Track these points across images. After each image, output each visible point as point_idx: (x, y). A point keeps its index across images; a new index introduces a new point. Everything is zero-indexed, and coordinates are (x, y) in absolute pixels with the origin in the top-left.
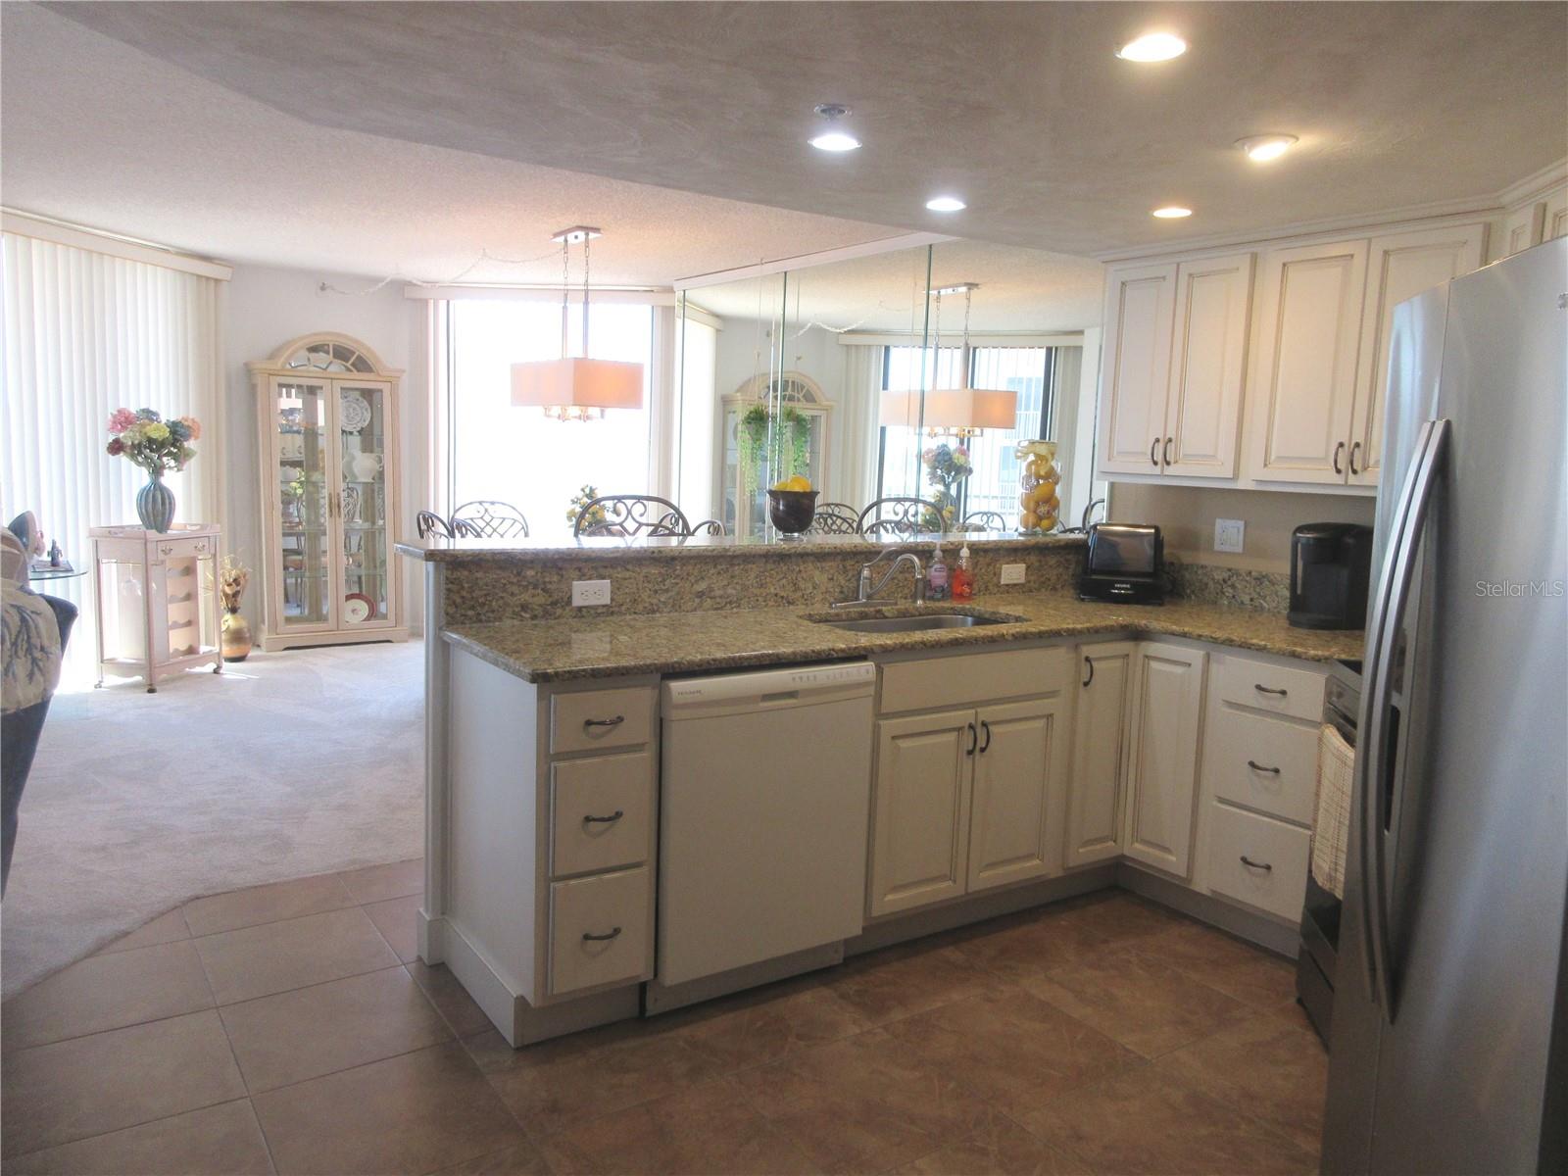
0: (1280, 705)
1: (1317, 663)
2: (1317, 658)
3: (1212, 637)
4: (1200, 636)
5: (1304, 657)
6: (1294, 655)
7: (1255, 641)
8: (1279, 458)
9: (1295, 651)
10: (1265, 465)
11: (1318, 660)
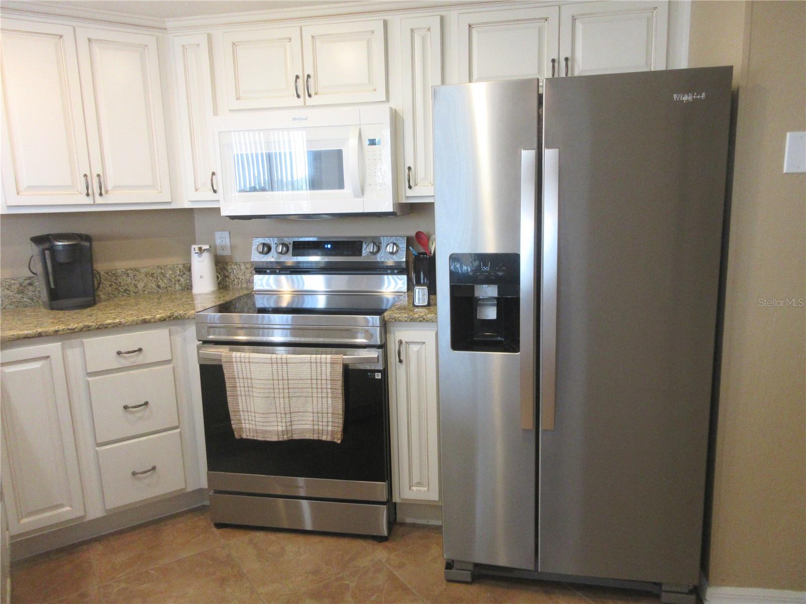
0: (139, 359)
1: (165, 322)
2: (163, 319)
3: (68, 329)
4: (57, 331)
5: (152, 321)
6: (145, 322)
7: (109, 321)
8: (30, 188)
9: (145, 319)
10: (18, 193)
11: (163, 320)
